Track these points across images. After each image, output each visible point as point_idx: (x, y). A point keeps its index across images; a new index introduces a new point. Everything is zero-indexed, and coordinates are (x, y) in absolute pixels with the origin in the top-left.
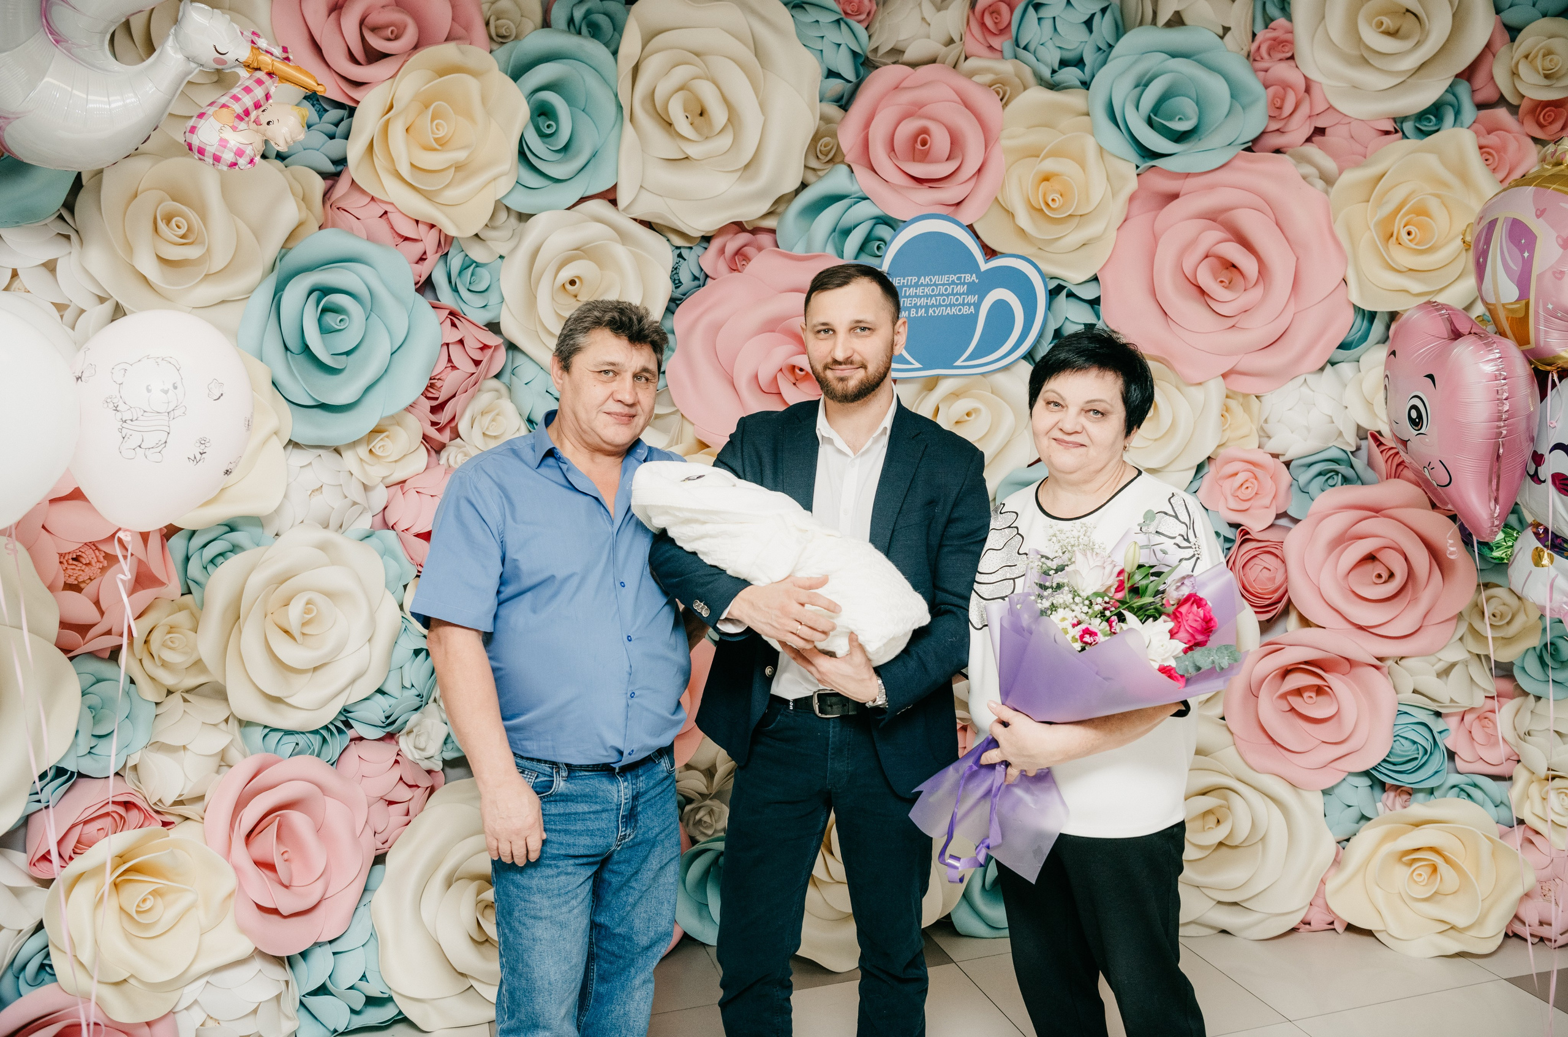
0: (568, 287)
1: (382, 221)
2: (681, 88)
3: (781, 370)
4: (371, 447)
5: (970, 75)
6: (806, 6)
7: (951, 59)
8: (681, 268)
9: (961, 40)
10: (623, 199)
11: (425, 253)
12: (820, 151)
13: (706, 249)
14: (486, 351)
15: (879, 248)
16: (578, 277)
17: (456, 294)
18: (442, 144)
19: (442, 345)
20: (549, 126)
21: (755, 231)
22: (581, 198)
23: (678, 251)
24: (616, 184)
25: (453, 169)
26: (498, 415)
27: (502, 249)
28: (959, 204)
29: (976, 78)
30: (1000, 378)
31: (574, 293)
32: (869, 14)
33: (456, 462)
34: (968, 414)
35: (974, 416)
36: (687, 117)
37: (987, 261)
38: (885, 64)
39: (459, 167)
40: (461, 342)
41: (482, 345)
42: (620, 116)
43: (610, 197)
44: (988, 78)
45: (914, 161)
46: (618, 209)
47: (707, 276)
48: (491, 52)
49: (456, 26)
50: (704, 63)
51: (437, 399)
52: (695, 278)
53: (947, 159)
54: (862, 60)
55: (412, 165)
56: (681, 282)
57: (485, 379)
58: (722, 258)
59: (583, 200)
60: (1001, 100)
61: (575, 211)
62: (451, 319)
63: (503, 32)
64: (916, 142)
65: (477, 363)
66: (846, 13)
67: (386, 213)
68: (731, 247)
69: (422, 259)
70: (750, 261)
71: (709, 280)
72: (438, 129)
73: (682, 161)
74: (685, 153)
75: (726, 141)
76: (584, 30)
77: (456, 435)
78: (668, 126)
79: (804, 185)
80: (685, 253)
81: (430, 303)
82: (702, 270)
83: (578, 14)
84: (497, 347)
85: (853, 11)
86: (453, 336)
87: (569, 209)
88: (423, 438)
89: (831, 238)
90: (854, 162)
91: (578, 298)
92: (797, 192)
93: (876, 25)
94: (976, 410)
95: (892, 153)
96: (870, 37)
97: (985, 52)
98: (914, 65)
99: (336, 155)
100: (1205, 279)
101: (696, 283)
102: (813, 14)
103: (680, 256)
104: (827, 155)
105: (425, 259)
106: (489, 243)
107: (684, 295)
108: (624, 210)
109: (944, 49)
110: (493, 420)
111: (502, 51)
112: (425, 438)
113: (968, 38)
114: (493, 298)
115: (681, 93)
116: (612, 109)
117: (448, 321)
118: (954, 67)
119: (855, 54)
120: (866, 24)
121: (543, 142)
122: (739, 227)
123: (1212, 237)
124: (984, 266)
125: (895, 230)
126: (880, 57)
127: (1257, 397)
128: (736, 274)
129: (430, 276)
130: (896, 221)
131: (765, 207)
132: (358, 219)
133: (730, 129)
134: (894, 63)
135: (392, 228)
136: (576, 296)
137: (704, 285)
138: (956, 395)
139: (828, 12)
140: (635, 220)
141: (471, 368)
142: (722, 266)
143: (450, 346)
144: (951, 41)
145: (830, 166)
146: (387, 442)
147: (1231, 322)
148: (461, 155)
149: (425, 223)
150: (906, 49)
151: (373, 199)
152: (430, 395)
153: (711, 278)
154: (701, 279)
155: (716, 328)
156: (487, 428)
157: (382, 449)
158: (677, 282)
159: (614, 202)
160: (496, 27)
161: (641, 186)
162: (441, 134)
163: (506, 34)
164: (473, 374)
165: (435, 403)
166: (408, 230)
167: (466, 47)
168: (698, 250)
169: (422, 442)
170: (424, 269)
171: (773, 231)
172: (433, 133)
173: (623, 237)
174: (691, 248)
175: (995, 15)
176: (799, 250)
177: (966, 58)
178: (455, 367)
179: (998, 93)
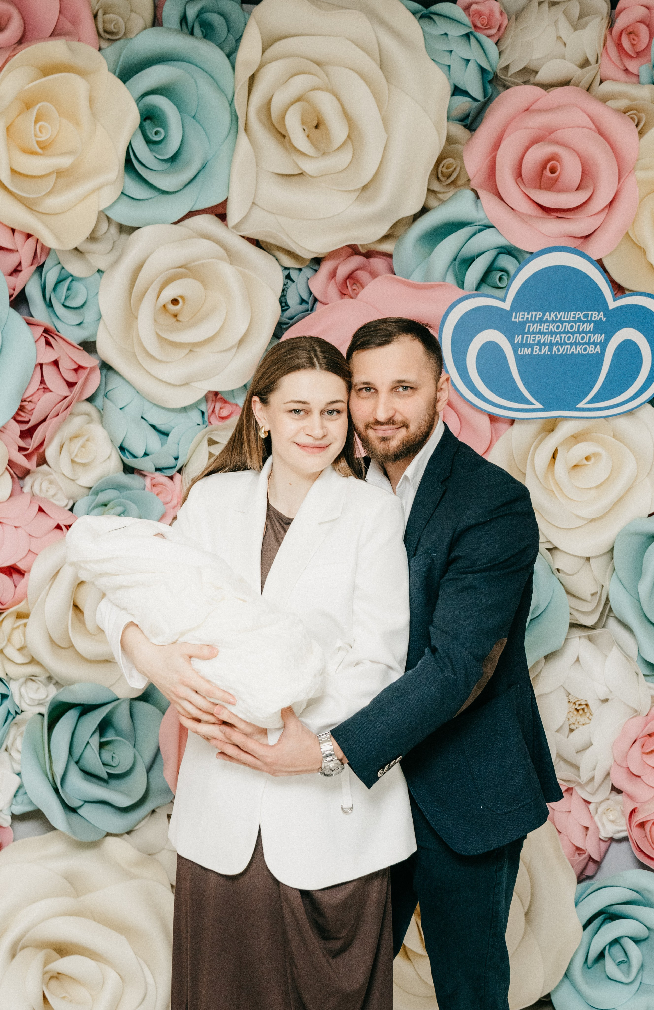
0: (172, 307)
2: (298, 100)
5: (604, 100)
6: (434, 17)
7: (585, 82)
8: (289, 291)
9: (597, 62)
10: (234, 215)
11: (20, 264)
12: (442, 173)
13: (316, 271)
14: (81, 372)
15: (500, 279)
16: (182, 297)
17: (51, 308)
18: (44, 148)
19: (36, 366)
20: (156, 133)
21: (369, 255)
22: (190, 212)
23: (287, 272)
24: (227, 199)
25: (55, 175)
26: (87, 440)
27: (101, 262)
28: (587, 237)
29: (610, 103)
30: (623, 423)
31: (174, 313)
32: (499, 30)
33: (41, 491)
34: (587, 458)
35: (592, 460)
36: (304, 130)
37: (614, 300)
38: (517, 85)
39: (60, 173)
40: (56, 363)
41: (75, 367)
42: (234, 127)
43: (219, 212)
44: (623, 103)
45: (540, 188)
46: (227, 225)
47: (316, 300)
48: (100, 50)
49: (63, 19)
50: (326, 74)
51: (27, 422)
52: (303, 301)
53: (577, 189)
54: (490, 77)
55: (13, 170)
56: (288, 306)
57: (78, 401)
58: (333, 280)
59: (191, 214)
60: (637, 126)
61: (181, 226)
62: (45, 337)
63: (111, 27)
64: (545, 167)
65: (71, 385)
66: (475, 26)
68: (343, 271)
69: (16, 271)
70: (363, 287)
71: (318, 305)
72: (40, 131)
73: (296, 178)
74: (301, 169)
75: (344, 158)
76: (197, 30)
77: (42, 461)
78: (282, 138)
79: (425, 210)
80: (294, 274)
81: (25, 320)
82: (311, 293)
83: (192, 13)
84: (92, 369)
85: (482, 25)
86: (48, 356)
87: (175, 223)
88: (8, 464)
89: (451, 268)
90: (479, 187)
91: (178, 318)
92: (416, 217)
93: (507, 42)
94: (595, 455)
95: (519, 179)
96: (500, 53)
97: (621, 76)
98: (546, 86)
101: (304, 306)
102: (442, 26)
103: (288, 277)
104: (448, 177)
105: (21, 271)
106: (88, 256)
107: (291, 318)
108: (236, 227)
109: (580, 71)
110: (83, 446)
111: (111, 50)
112: (11, 463)
113: (604, 60)
114: (89, 315)
115: (298, 104)
116: (226, 118)
117: (43, 340)
118: (588, 90)
119: (483, 71)
120: (496, 40)
121: (152, 150)
122: (353, 250)
124: (612, 304)
125: (519, 262)
126: (510, 77)
128: (347, 300)
129: (23, 291)
130: (520, 251)
131: (382, 230)
133: (349, 144)
134: (525, 83)
136: (176, 316)
137: (312, 309)
138: (576, 438)
139: (459, 25)
140: (243, 237)
141: (64, 390)
142: (333, 291)
143: (44, 367)
144: (585, 63)
148: (65, 162)
149: (22, 233)
150: (540, 69)
152: (20, 419)
153: (321, 302)
154: (310, 303)
156: (76, 456)
158: (283, 305)
159: (223, 218)
160: (104, 22)
161: (253, 203)
162: (44, 137)
163: (114, 30)
164: (66, 397)
165: (26, 427)
167: (75, 44)
168: (307, 272)
169: (7, 469)
170: (19, 281)
171: (389, 256)
172: (36, 136)
173: (231, 255)
174: (301, 270)
175: (632, 36)
176: (416, 278)
177: (601, 82)
178: (48, 388)
179: (633, 119)
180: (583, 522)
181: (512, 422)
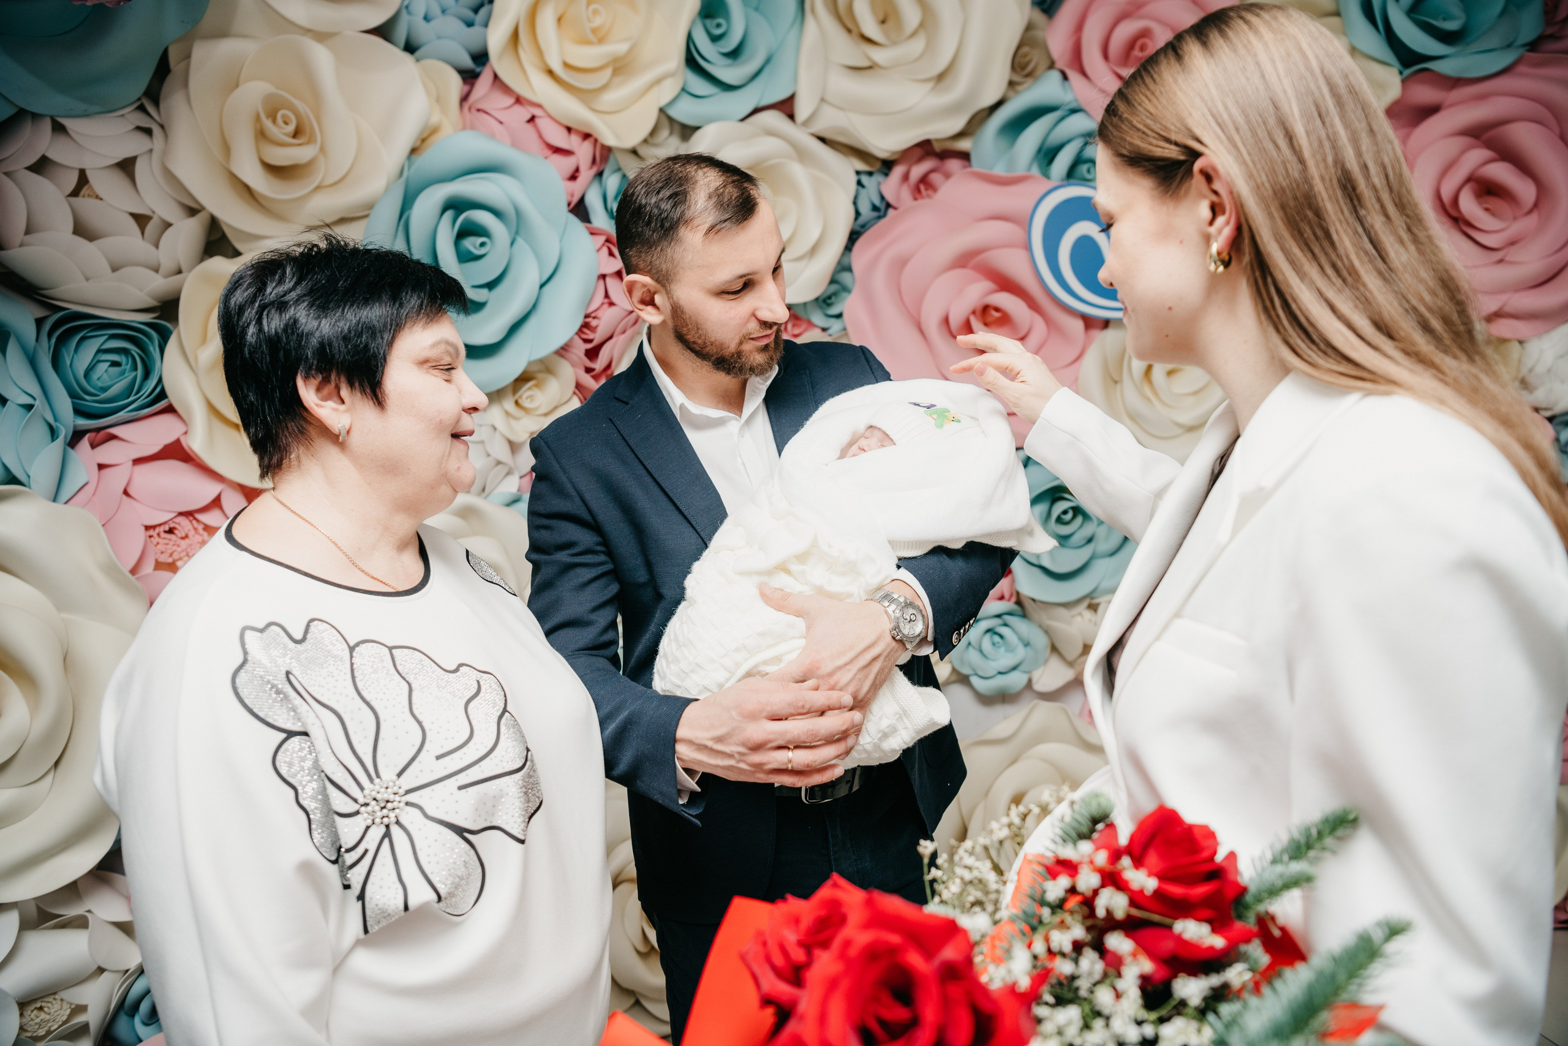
1: (529, 127)
3: (974, 313)
4: (517, 396)
8: (861, 198)
10: (802, 110)
11: (577, 170)
13: (888, 174)
15: (1089, 171)
18: (600, 37)
19: (599, 278)
20: (718, 25)
21: (945, 155)
22: (754, 109)
23: (859, 178)
24: (795, 92)
25: (611, 67)
36: (874, 14)
39: (616, 63)
42: (800, 13)
43: (786, 107)
46: (794, 123)
47: (888, 206)
51: (592, 340)
52: (875, 208)
55: (566, 61)
56: (861, 211)
58: (906, 183)
59: (756, 111)
61: (749, 123)
62: (608, 248)
64: (1133, 48)
67: (532, 119)
68: (917, 171)
69: (573, 177)
70: (936, 189)
71: (891, 212)
72: (594, 17)
73: (868, 70)
74: (874, 61)
75: (917, 46)
78: (849, 31)
79: (1003, 100)
80: (865, 179)
81: (587, 227)
82: (882, 198)
86: (610, 266)
87: (741, 121)
89: (1036, 158)
90: (1065, 67)
92: (994, 111)
95: (1107, 57)
99: (476, 47)
100: (1468, 205)
101: (875, 214)
103: (860, 182)
105: (578, 177)
107: (863, 226)
108: (803, 124)
112: (577, 386)
117: (605, 250)
121: (712, 44)
122: (925, 149)
123: (1476, 157)
127: (1521, 342)
128: (922, 203)
129: (582, 200)
131: (958, 124)
132: (501, 123)
133: (923, 29)
135: (541, 137)
137: (887, 214)
140: (812, 134)
142: (906, 193)
143: (608, 280)
145: (1029, 81)
146: (536, 392)
147: (1498, 255)
148: (621, 48)
149: (578, 132)
151: (519, 100)
152: (584, 336)
153: (894, 207)
154: (883, 208)
155: (901, 263)
157: (529, 400)
158: (858, 210)
159: (791, 117)
161: (822, 98)
162: (598, 21)
164: (632, 312)
165: (590, 346)
166: (560, 139)
168: (878, 177)
169: (573, 392)
170: (577, 187)
171: (965, 156)
172: (589, 21)
173: (801, 155)
174: (870, 174)
176: (999, 171)
178: (612, 303)
180: (1180, 431)
181: (1106, 324)
